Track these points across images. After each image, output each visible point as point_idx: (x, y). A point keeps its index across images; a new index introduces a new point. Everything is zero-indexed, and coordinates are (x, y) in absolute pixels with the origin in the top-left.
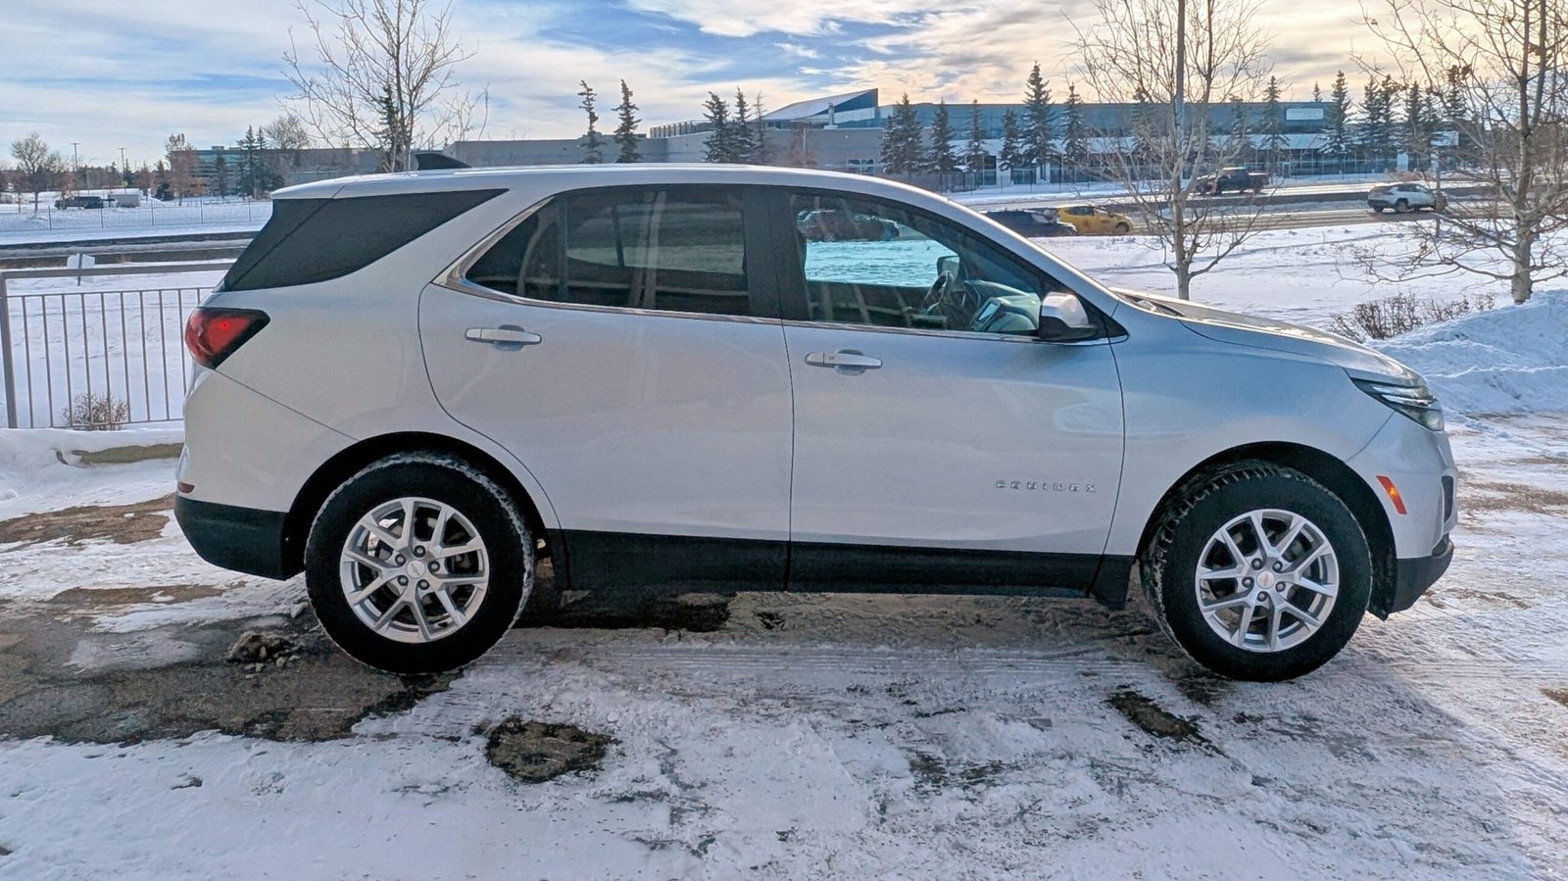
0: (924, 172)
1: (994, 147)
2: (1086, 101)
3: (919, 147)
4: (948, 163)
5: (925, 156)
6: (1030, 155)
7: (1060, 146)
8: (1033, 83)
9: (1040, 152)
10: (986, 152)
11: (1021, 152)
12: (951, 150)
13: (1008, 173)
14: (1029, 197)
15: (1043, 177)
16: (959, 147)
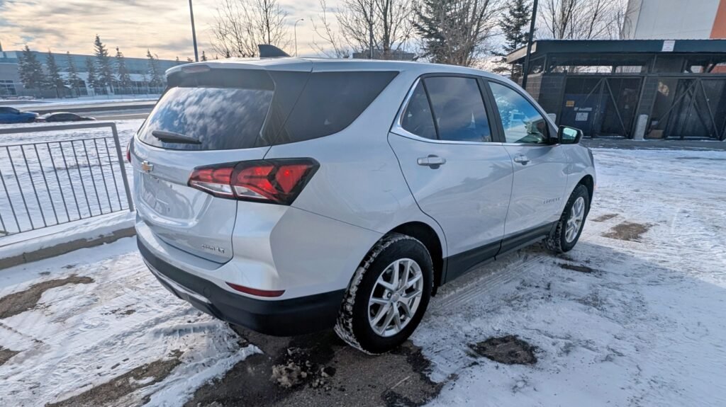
0: (49, 88)
1: (84, 76)
2: (125, 57)
3: (43, 75)
4: (60, 84)
5: (47, 79)
6: (103, 80)
7: (117, 77)
8: (98, 45)
9: (108, 79)
10: (80, 79)
11: (99, 79)
12: (61, 77)
13: (93, 89)
14: (108, 101)
15: (112, 91)
16: (64, 75)
